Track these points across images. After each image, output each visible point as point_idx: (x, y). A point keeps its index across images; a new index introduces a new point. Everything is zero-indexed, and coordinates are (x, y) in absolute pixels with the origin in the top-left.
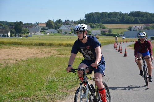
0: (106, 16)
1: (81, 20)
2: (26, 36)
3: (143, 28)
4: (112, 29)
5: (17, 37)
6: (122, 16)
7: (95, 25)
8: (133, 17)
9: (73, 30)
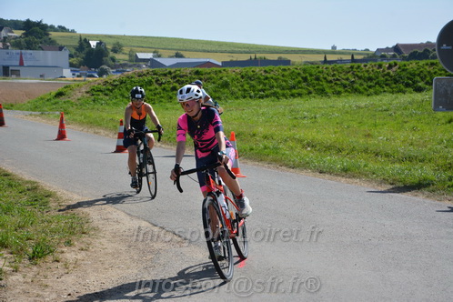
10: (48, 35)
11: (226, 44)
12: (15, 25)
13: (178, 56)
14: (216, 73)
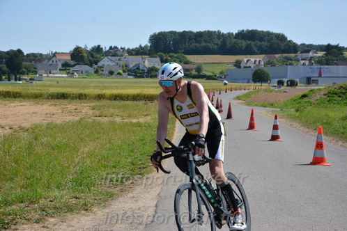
0: (190, 39)
1: (140, 46)
2: (30, 79)
3: (263, 63)
4: (203, 66)
5: (13, 81)
6: (221, 40)
7: (170, 56)
8: (243, 41)
9: (126, 66)
10: (342, 54)
12: (321, 48)
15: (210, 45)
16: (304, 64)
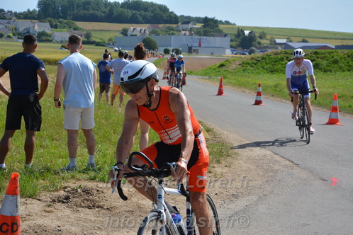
0: (78, 6)
1: (29, 10)
3: (147, 32)
4: (93, 34)
6: (108, 8)
7: (59, 22)
8: (129, 11)
9: (16, 29)
10: (217, 26)
11: (339, 33)
12: (198, 20)
13: (304, 41)
14: (329, 53)
15: (99, 13)
16: (185, 35)
